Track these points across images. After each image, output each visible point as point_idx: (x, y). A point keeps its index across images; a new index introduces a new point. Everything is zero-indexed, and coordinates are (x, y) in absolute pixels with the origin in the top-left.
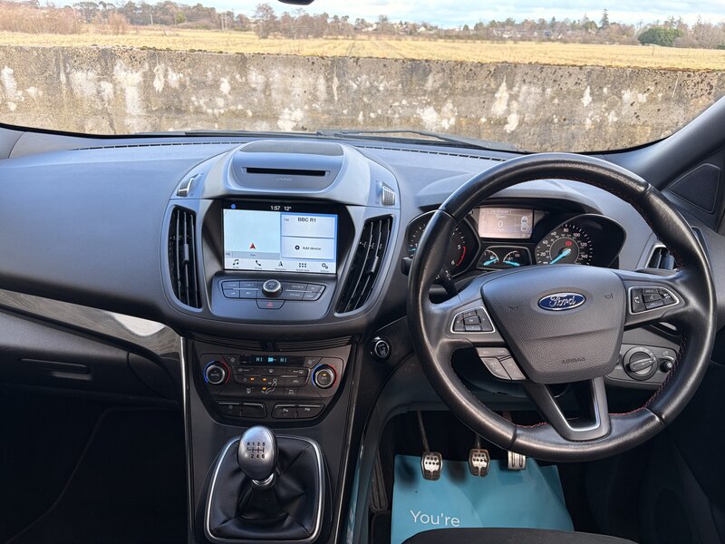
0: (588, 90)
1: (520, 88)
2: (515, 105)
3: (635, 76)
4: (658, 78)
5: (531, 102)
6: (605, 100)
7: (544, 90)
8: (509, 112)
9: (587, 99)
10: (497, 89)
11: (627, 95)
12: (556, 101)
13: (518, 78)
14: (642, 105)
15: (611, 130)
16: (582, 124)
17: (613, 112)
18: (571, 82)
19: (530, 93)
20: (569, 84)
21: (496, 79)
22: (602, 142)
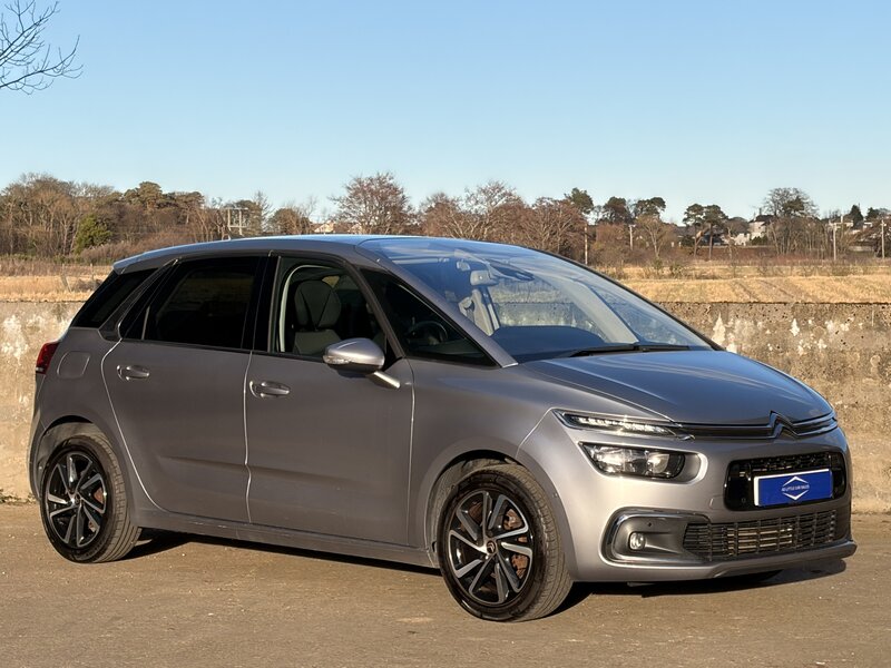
0: (795, 323)
1: (734, 322)
2: (731, 336)
3: (836, 310)
4: (855, 310)
5: (746, 334)
6: (812, 330)
7: (756, 323)
8: (727, 342)
9: (795, 330)
10: (714, 324)
11: (830, 325)
12: (768, 332)
13: (732, 314)
14: (846, 334)
15: (823, 356)
16: (794, 350)
17: (821, 340)
18: (779, 314)
19: (744, 326)
20: (776, 317)
21: (712, 315)
22: (817, 367)
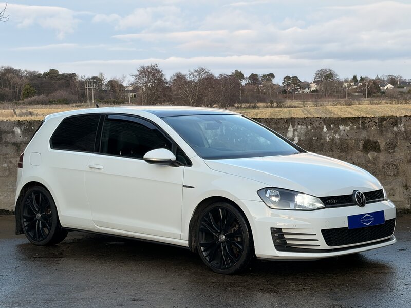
0: (325, 126)
1: (297, 127)
2: (296, 133)
3: (344, 121)
4: (352, 120)
5: (303, 132)
6: (333, 129)
7: (307, 127)
8: (294, 136)
9: (325, 130)
10: (288, 127)
11: (341, 127)
12: (313, 131)
13: (296, 123)
14: (348, 131)
15: (338, 141)
16: (325, 139)
17: (337, 134)
18: (317, 123)
19: (301, 128)
21: (287, 124)
22: (335, 147)
